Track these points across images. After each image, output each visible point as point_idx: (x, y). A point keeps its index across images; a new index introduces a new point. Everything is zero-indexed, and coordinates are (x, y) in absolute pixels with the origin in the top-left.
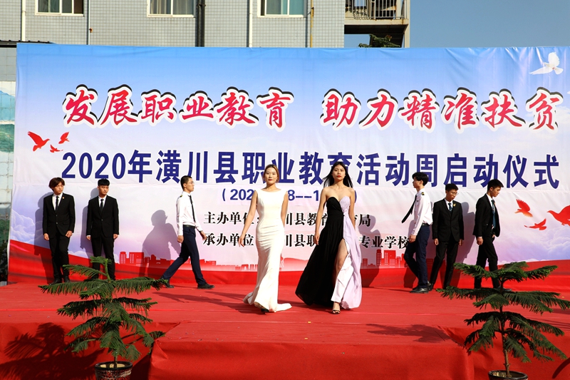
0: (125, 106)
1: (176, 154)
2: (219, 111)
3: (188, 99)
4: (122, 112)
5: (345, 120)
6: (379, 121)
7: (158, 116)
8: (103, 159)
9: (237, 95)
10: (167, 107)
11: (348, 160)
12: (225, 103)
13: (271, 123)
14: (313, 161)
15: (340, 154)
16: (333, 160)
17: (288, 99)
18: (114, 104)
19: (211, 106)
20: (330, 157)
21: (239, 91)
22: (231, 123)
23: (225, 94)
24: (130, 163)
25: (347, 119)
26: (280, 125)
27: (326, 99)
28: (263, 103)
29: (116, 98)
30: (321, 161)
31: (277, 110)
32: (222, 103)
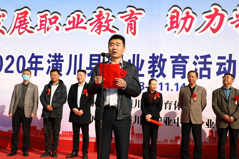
0: (26, 22)
1: (60, 56)
2: (91, 24)
3: (69, 16)
4: (24, 26)
5: (184, 28)
6: (212, 29)
7: (48, 29)
8: (10, 59)
9: (104, 12)
10: (55, 22)
11: (186, 60)
12: (95, 19)
13: (127, 32)
14: (158, 60)
15: (180, 55)
16: (174, 59)
17: (141, 14)
18: (18, 21)
19: (85, 21)
20: (172, 57)
21: (105, 10)
22: (99, 33)
23: (95, 12)
24: (29, 62)
25: (186, 28)
26: (134, 34)
27: (170, 13)
28: (122, 17)
29: (20, 16)
30: (165, 60)
31: (133, 23)
32: (93, 18)
